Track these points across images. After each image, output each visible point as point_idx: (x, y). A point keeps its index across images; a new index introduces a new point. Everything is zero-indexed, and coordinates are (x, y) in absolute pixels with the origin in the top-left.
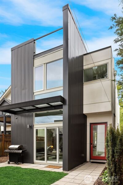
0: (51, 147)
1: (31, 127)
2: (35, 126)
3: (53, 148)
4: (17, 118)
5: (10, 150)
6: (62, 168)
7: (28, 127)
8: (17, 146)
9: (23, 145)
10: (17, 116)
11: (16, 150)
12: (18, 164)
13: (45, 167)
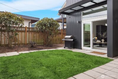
0: (95, 38)
1: (80, 22)
2: (82, 22)
3: (97, 39)
4: (70, 18)
5: (66, 39)
6: (107, 55)
7: (78, 22)
8: (70, 37)
9: (74, 36)
10: (70, 16)
11: (69, 39)
12: (71, 49)
13: (91, 52)
